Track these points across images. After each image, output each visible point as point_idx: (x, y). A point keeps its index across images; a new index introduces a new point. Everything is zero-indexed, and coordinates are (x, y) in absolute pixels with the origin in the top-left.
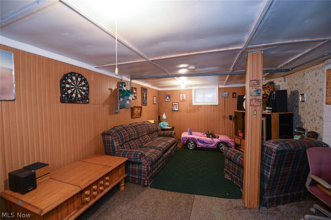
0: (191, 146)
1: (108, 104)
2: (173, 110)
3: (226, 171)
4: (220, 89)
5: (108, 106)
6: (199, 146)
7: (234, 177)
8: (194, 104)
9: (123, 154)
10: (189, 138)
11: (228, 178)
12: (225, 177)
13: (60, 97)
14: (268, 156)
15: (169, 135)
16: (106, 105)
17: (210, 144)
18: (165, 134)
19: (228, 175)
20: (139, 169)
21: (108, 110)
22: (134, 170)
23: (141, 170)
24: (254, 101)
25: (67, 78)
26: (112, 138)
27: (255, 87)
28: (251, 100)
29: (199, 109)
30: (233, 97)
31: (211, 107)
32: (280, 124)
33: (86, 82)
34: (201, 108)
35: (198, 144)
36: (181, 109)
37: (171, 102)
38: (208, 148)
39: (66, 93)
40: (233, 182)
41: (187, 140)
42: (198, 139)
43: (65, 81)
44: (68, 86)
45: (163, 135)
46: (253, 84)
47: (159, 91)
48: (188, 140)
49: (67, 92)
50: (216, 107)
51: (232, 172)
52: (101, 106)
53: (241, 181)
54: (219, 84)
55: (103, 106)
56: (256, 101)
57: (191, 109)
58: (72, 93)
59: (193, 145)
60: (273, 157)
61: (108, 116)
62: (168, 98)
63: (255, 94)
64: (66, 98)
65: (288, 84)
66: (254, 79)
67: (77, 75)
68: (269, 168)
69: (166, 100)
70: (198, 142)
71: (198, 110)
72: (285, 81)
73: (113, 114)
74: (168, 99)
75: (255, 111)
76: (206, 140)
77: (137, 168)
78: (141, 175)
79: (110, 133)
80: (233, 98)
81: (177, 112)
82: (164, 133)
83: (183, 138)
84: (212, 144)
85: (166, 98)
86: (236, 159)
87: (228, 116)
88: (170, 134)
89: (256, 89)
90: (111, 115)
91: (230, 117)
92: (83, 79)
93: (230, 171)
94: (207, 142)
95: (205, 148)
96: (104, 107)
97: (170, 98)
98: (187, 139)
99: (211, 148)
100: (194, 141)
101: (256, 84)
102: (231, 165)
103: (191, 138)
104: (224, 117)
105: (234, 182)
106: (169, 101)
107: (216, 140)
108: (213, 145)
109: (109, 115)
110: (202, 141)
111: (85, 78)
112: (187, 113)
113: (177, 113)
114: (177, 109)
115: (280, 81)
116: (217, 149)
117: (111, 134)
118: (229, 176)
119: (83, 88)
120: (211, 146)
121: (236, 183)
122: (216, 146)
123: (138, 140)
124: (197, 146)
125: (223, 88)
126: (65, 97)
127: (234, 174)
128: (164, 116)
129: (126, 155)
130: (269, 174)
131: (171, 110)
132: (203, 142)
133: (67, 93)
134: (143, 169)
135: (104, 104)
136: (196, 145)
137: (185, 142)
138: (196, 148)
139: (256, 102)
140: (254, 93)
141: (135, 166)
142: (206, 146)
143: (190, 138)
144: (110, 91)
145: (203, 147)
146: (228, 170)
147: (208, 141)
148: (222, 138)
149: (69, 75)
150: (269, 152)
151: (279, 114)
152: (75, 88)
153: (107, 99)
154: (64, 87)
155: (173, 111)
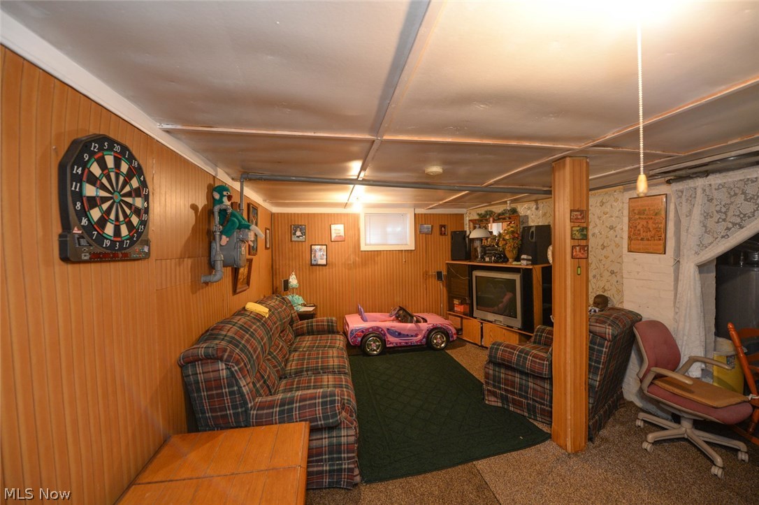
0: (374, 347)
1: (189, 257)
2: (313, 262)
3: (489, 391)
4: (417, 216)
5: (190, 261)
6: (391, 345)
7: (513, 399)
8: (363, 248)
9: (281, 412)
10: (368, 329)
11: (495, 404)
12: (487, 402)
13: (60, 236)
14: (596, 347)
15: (326, 327)
16: (186, 259)
17: (412, 336)
18: (315, 328)
19: (496, 397)
20: (331, 445)
21: (190, 274)
22: (314, 451)
23: (339, 445)
24: (578, 248)
25: (86, 157)
26: (227, 368)
27: (578, 224)
28: (573, 247)
29: (376, 259)
30: (441, 234)
31: (400, 254)
32: (543, 283)
33: (142, 179)
34: (379, 258)
35: (388, 341)
36: (334, 260)
37: (307, 246)
38: (410, 346)
39: (84, 222)
40: (508, 410)
41: (363, 334)
42: (388, 329)
43: (80, 171)
44: (90, 190)
45: (308, 329)
46: (575, 217)
47: (272, 215)
48: (365, 334)
49: (86, 216)
50: (410, 255)
51: (506, 390)
52: (176, 265)
53: (530, 404)
54: (416, 206)
55: (180, 265)
56: (580, 249)
57: (357, 259)
58: (103, 222)
59: (378, 344)
60: (606, 348)
61: (191, 295)
62: (298, 233)
63: (578, 235)
64: (83, 242)
65: (545, 215)
66: (576, 209)
67: (117, 148)
68: (598, 368)
69: (294, 238)
70: (388, 335)
71: (373, 262)
72: (537, 209)
73: (199, 290)
74: (298, 237)
75: (579, 267)
76: (405, 330)
77: (326, 442)
78: (340, 459)
79: (220, 355)
80: (441, 237)
81: (324, 267)
82: (312, 326)
83: (352, 330)
84: (416, 335)
85: (295, 234)
86: (524, 363)
87: (433, 272)
88: (328, 325)
89: (579, 226)
90: (196, 292)
91: (439, 275)
92: (134, 167)
93: (500, 388)
94: (406, 334)
95: (404, 346)
96: (182, 267)
97: (303, 234)
98: (363, 332)
99: (415, 344)
100: (379, 334)
101: (579, 217)
102: (502, 376)
103: (372, 328)
104: (426, 275)
105: (512, 409)
106: (302, 242)
107: (424, 326)
108: (420, 337)
109: (193, 293)
110: (396, 332)
111: (138, 164)
112: (347, 270)
113: (324, 271)
114: (324, 262)
115: (529, 208)
116: (427, 345)
117: (225, 357)
118: (496, 400)
119: (134, 201)
120: (415, 339)
121: (516, 410)
122: (424, 340)
123: (270, 357)
124: (388, 346)
125: (422, 214)
126: (81, 237)
127: (513, 393)
128: (293, 281)
129: (296, 413)
130: (598, 380)
131: (308, 262)
132: (400, 334)
133: (89, 220)
134: (344, 440)
135: (182, 257)
136: (384, 342)
137: (359, 339)
138: (386, 350)
139: (580, 252)
140: (577, 233)
141: (319, 437)
142: (406, 343)
143: (371, 330)
144: (193, 211)
145: (399, 345)
146: (494, 386)
147: (409, 330)
148: (434, 320)
149: (94, 147)
150: (598, 340)
151: (542, 268)
152: (111, 198)
153: (189, 239)
154: (79, 196)
155: (312, 265)
